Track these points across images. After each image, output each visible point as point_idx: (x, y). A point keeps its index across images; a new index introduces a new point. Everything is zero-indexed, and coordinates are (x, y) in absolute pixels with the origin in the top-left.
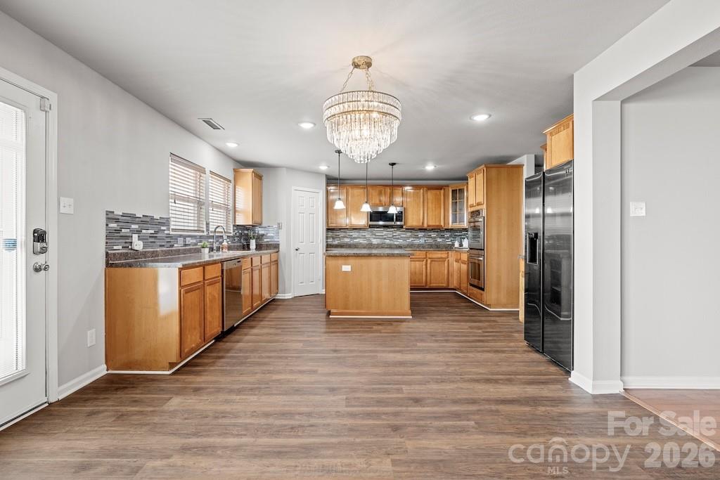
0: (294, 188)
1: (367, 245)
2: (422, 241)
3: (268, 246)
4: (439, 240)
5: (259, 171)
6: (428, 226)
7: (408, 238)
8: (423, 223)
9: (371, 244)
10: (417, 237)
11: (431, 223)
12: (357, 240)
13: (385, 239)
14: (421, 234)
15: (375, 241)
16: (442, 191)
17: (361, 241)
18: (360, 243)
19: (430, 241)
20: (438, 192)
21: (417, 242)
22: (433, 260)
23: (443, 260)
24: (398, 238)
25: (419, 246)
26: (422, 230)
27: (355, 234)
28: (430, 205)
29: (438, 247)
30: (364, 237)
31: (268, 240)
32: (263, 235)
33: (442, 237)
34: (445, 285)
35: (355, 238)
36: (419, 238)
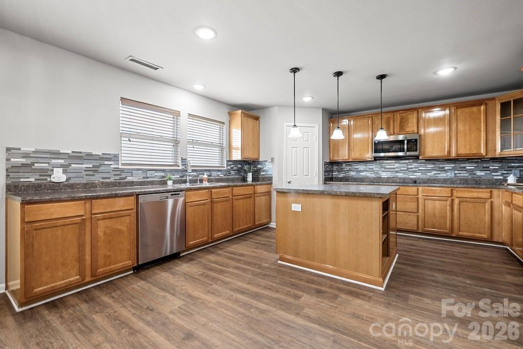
0: (286, 124)
1: (375, 178)
2: (450, 175)
3: (264, 179)
4: (479, 173)
5: (255, 113)
6: (458, 155)
7: (430, 171)
8: (449, 152)
9: (380, 178)
10: (443, 170)
11: (462, 151)
12: (364, 174)
13: (397, 172)
14: (448, 166)
15: (384, 175)
16: (482, 108)
17: (369, 175)
18: (368, 177)
19: (464, 174)
20: (475, 109)
21: (443, 175)
22: (462, 200)
23: (483, 201)
24: (415, 172)
25: (445, 181)
26: (449, 160)
27: (361, 167)
28: (461, 127)
29: (477, 183)
30: (372, 170)
31: (264, 173)
32: (261, 169)
33: (486, 169)
34: (485, 236)
35: (362, 171)
36: (446, 171)
